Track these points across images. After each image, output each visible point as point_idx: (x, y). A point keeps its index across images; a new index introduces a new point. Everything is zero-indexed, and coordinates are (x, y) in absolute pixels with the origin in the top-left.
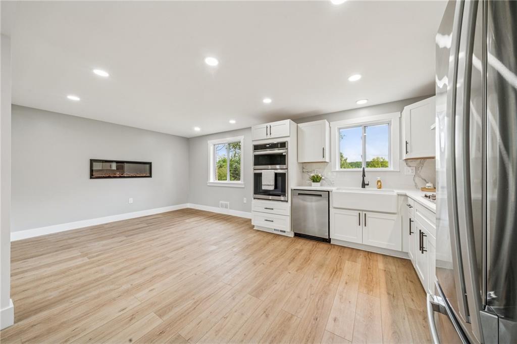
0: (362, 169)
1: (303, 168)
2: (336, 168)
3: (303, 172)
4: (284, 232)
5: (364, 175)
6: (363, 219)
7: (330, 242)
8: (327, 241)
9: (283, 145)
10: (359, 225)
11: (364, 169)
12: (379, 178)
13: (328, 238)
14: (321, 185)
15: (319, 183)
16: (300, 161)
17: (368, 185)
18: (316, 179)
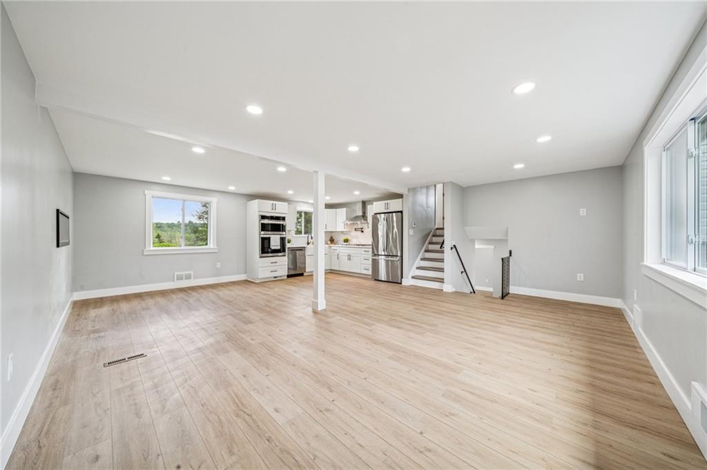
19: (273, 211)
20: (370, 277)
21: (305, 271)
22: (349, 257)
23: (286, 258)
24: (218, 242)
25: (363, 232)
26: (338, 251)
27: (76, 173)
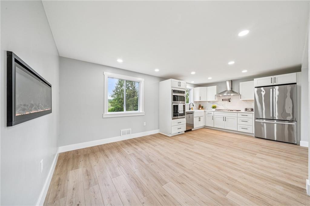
9: (184, 92)
19: (179, 87)
20: (254, 135)
21: (193, 127)
22: (225, 119)
23: (185, 119)
24: (145, 109)
25: (230, 101)
26: (213, 114)
27: (61, 57)
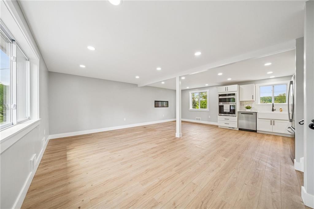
0: (272, 104)
1: (241, 103)
2: (258, 103)
3: (241, 105)
4: (234, 128)
5: (273, 106)
6: (272, 122)
7: (256, 132)
8: (255, 131)
9: (234, 94)
10: (271, 125)
11: (273, 104)
12: (281, 108)
13: (256, 130)
14: (251, 110)
15: (250, 110)
16: (241, 100)
17: (275, 110)
18: (248, 108)
